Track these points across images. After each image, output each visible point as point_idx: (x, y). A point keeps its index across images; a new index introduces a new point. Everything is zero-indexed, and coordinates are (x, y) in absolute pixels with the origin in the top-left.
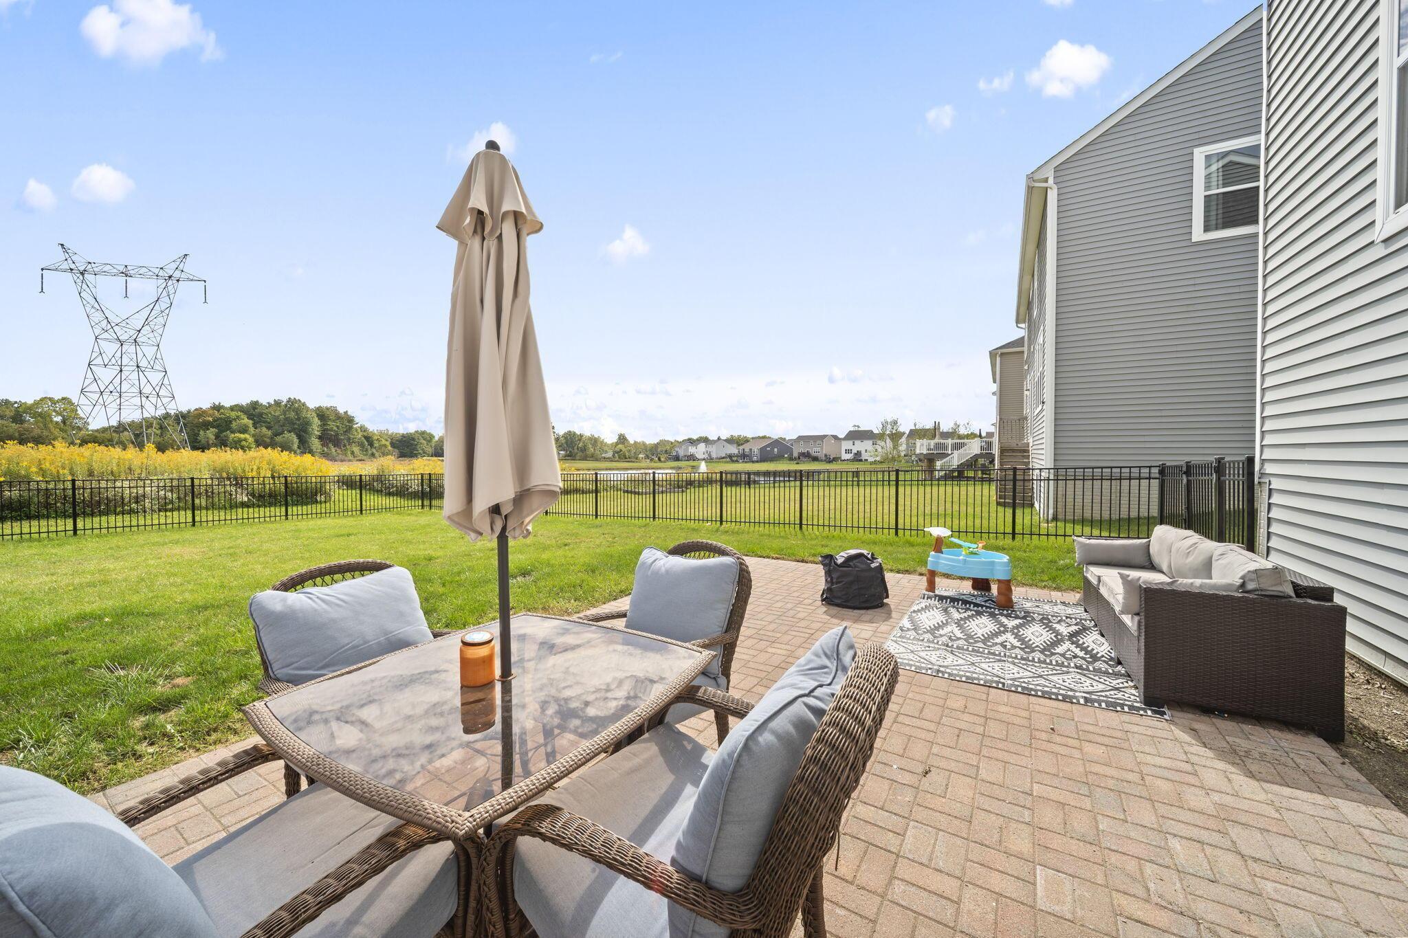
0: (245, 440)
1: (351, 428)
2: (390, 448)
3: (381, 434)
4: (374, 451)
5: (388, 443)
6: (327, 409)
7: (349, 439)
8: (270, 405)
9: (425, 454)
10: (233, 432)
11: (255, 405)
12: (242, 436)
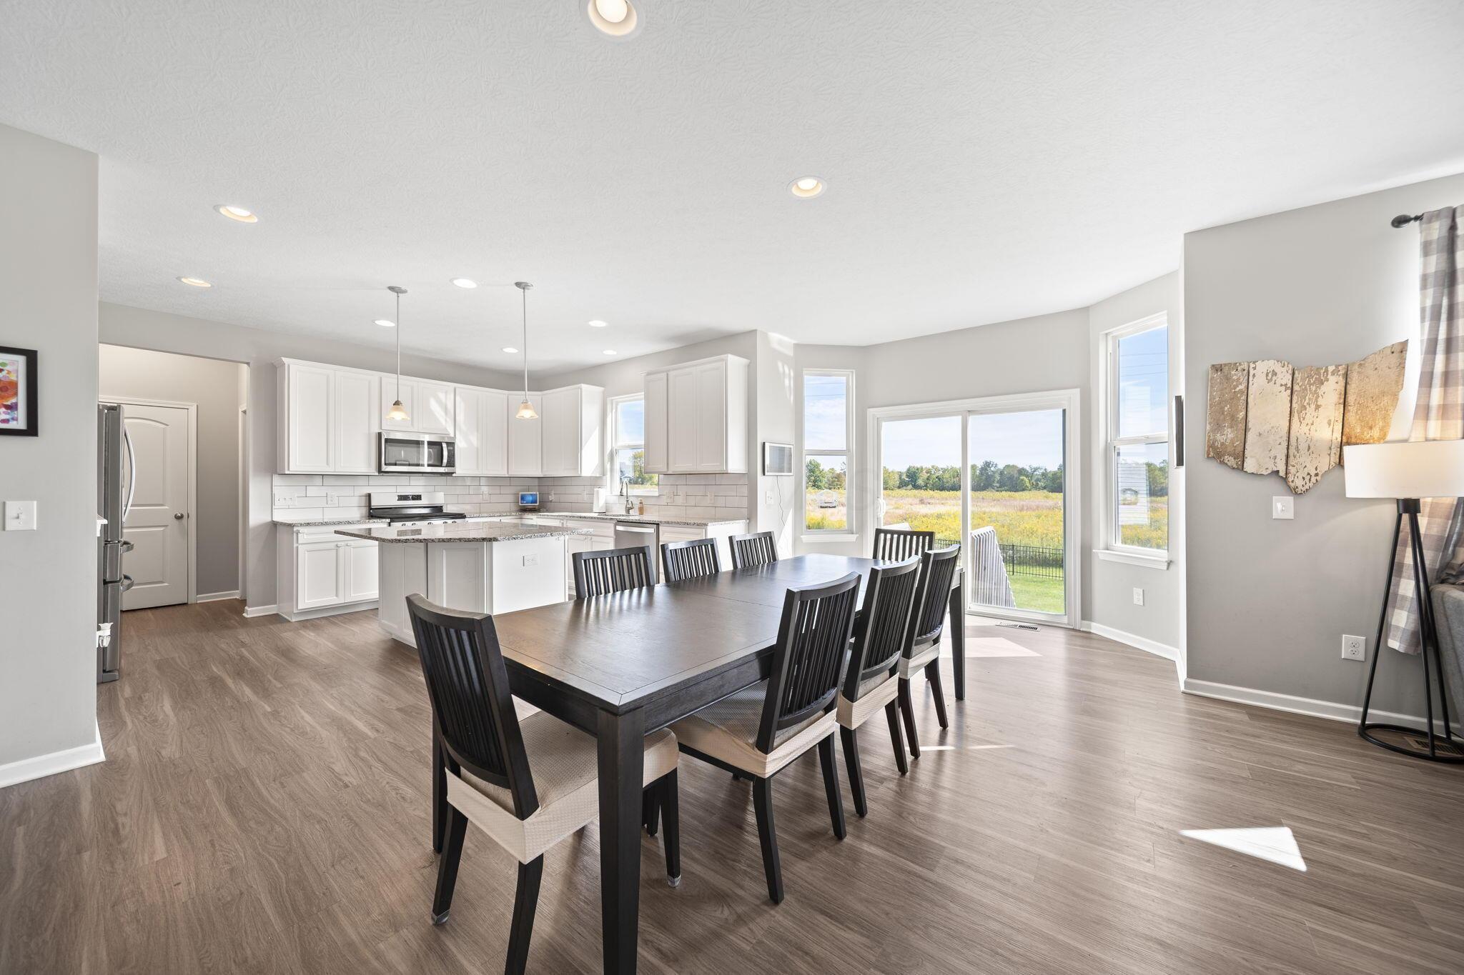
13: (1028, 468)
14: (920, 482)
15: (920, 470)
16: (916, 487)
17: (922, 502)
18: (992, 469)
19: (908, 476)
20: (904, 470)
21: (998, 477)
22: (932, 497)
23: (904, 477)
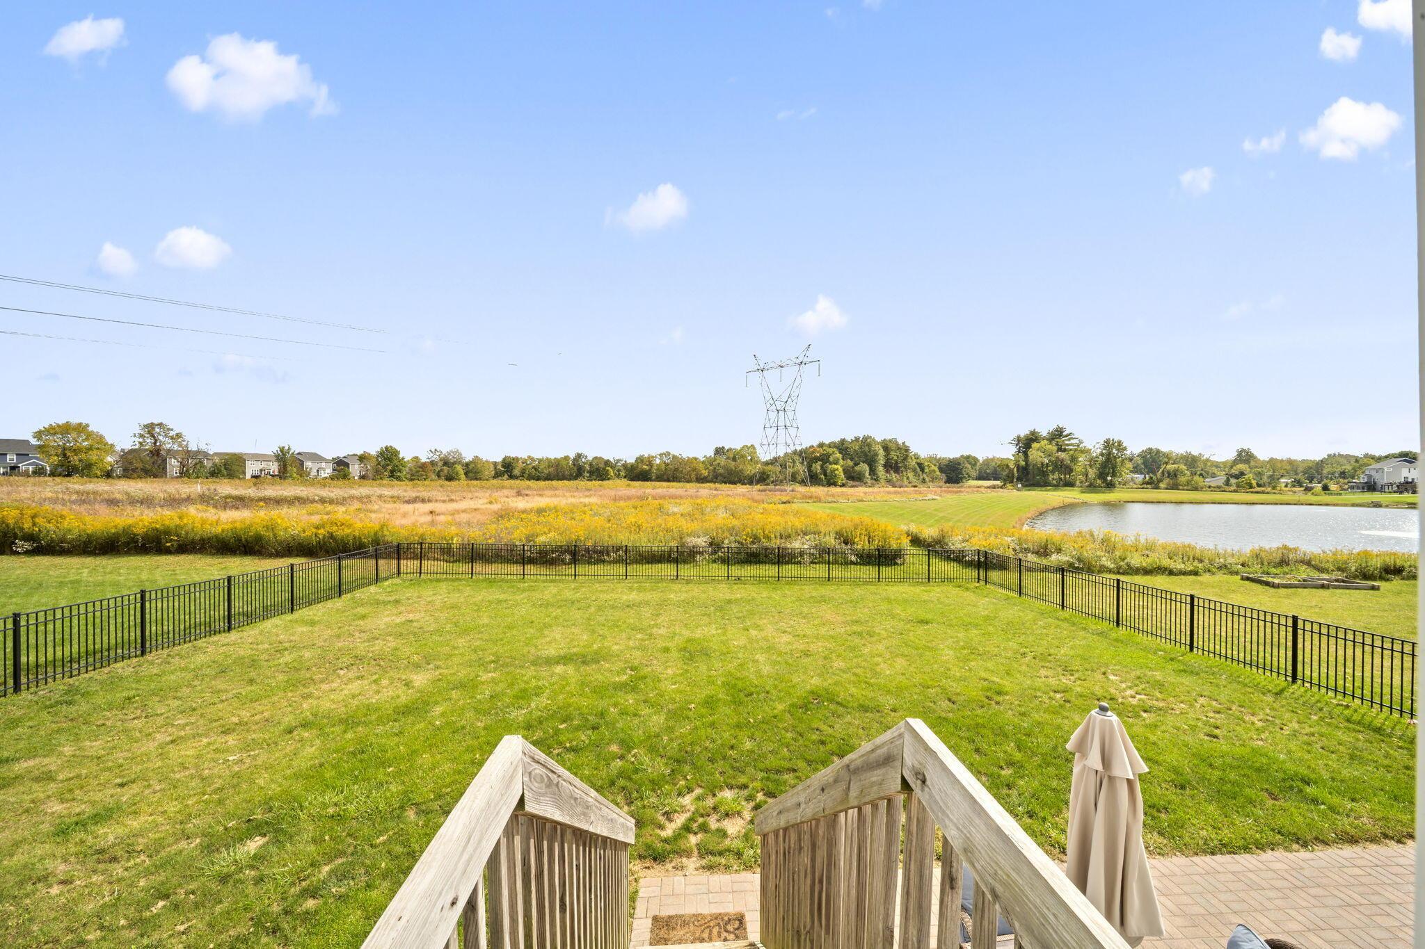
0: (837, 470)
1: (907, 456)
2: (938, 473)
3: (931, 459)
4: (925, 476)
5: (936, 469)
6: (890, 441)
7: (906, 465)
8: (852, 441)
9: (970, 477)
10: (831, 464)
11: (843, 441)
12: (835, 467)
13: (612, 460)
14: (516, 472)
15: (516, 459)
16: (511, 477)
17: (519, 494)
18: (583, 460)
19: (503, 466)
20: (499, 459)
21: (587, 467)
22: (529, 488)
23: (500, 467)
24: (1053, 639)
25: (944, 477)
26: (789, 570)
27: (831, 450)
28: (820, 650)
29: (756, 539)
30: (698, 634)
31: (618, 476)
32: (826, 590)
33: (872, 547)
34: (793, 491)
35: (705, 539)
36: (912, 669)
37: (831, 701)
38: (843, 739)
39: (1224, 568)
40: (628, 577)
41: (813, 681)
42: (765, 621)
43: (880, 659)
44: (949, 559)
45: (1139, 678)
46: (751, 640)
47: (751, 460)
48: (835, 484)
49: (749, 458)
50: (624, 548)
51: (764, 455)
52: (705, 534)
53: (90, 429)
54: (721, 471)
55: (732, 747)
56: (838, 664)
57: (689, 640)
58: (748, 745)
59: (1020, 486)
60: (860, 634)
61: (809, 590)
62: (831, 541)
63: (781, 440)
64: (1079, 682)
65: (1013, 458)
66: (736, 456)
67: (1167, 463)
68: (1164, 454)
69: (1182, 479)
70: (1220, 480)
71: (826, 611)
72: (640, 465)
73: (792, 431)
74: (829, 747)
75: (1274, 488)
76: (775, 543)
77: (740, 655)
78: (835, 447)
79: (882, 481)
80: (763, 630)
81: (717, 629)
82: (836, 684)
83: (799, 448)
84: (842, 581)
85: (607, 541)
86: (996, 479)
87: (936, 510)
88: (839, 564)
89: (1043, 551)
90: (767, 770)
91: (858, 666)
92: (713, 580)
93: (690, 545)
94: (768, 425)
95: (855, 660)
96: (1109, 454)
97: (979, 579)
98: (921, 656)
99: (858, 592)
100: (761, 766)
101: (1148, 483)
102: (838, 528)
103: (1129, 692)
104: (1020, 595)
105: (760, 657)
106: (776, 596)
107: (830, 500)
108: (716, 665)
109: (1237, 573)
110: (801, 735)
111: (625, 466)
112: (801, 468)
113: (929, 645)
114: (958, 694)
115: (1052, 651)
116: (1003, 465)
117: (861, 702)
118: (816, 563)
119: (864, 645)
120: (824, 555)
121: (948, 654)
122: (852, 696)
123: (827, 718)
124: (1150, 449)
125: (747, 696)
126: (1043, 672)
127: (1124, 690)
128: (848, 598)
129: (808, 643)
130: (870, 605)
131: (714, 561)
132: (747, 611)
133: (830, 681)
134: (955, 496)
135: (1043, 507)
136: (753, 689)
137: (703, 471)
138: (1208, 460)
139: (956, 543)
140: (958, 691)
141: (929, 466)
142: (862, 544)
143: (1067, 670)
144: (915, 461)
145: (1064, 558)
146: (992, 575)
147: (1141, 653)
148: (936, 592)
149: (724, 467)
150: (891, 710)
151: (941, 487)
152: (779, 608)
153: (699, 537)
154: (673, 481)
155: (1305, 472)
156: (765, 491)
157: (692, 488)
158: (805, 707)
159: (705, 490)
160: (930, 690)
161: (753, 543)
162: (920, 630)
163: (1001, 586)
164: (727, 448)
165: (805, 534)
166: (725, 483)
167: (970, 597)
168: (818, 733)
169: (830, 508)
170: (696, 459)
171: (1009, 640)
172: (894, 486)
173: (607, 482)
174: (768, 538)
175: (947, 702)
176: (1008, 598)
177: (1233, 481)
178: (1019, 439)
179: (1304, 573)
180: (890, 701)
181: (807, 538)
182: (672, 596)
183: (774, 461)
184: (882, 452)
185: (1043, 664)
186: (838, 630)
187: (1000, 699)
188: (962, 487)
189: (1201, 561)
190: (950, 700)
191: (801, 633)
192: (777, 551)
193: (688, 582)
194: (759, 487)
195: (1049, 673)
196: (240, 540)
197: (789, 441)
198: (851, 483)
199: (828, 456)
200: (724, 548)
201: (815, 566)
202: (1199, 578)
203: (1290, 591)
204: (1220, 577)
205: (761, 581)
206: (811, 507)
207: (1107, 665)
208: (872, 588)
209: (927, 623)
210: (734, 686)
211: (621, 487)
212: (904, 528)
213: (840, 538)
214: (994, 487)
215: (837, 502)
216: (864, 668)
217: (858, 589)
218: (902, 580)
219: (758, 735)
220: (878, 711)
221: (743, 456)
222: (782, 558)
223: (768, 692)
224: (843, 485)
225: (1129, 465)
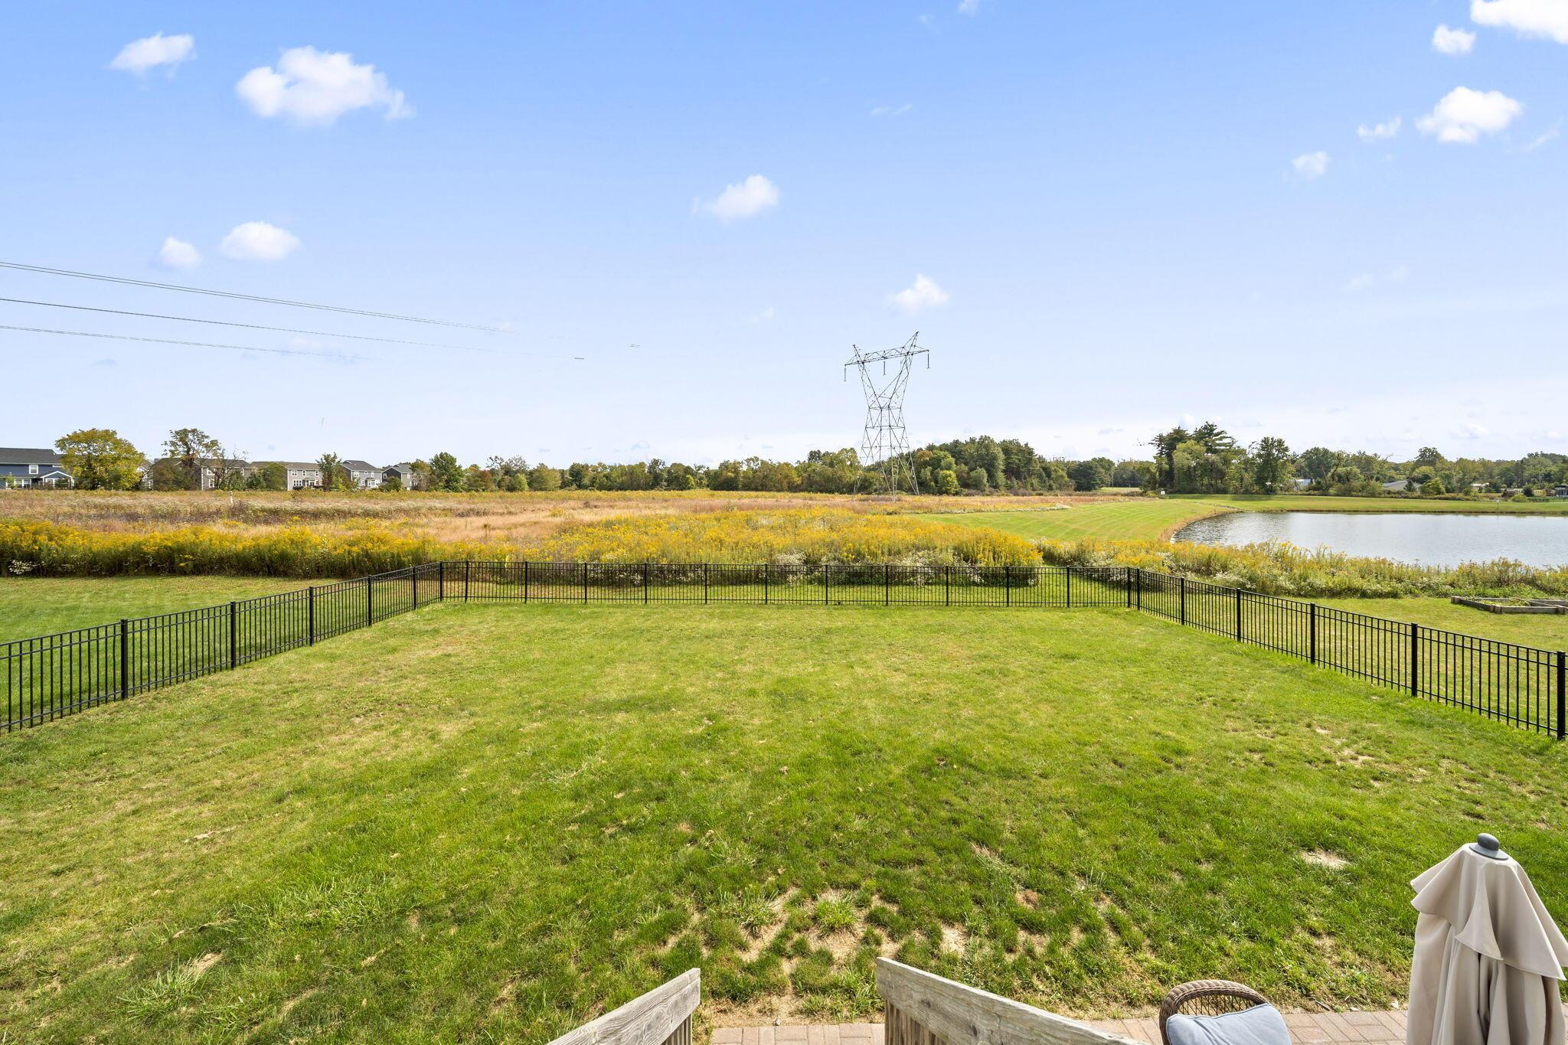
0: (950, 476)
1: (1030, 459)
2: (1067, 479)
3: (1058, 463)
4: (1051, 482)
5: (1065, 475)
6: (1011, 442)
7: (1029, 471)
8: (967, 443)
9: (1104, 484)
10: (942, 469)
11: (956, 443)
12: (948, 471)
13: (693, 467)
14: (586, 481)
15: (586, 467)
16: (580, 487)
17: (587, 505)
18: (661, 467)
19: (571, 475)
20: (567, 467)
21: (665, 476)
22: (598, 499)
23: (567, 476)
24: (1233, 679)
25: (1072, 483)
26: (898, 592)
27: (942, 453)
28: (943, 693)
29: (859, 556)
30: (791, 672)
31: (700, 485)
32: (945, 617)
33: (999, 565)
34: (899, 500)
35: (798, 556)
36: (1061, 719)
37: (963, 763)
38: (982, 817)
39: (1428, 589)
40: (709, 602)
41: (937, 736)
42: (873, 656)
43: (1019, 706)
44: (1090, 578)
45: (1355, 732)
46: (857, 681)
47: (851, 465)
48: (947, 493)
49: (849, 463)
50: (704, 567)
51: (866, 461)
52: (800, 551)
53: (118, 437)
54: (817, 478)
55: (837, 828)
56: (967, 712)
57: (780, 681)
58: (858, 824)
59: (1163, 493)
60: (991, 673)
61: (924, 617)
62: (949, 558)
63: (885, 443)
64: (1279, 738)
65: (1155, 461)
66: (832, 460)
67: (1337, 466)
68: (1333, 455)
69: (1356, 484)
70: (1400, 485)
71: (948, 644)
72: (724, 472)
73: (898, 432)
74: (964, 828)
75: (1467, 493)
76: (883, 560)
77: (844, 701)
78: (947, 450)
79: (1002, 488)
80: (871, 667)
81: (814, 666)
82: (966, 738)
83: (905, 452)
84: (964, 605)
85: (684, 559)
86: (1133, 486)
87: (1066, 521)
88: (959, 585)
89: (1206, 568)
90: (884, 862)
91: (992, 715)
92: (809, 604)
93: (781, 563)
94: (870, 425)
95: (988, 707)
96: (1269, 454)
97: (1129, 603)
98: (1070, 701)
99: (983, 619)
100: (876, 855)
101: (1315, 489)
102: (956, 543)
103: (1347, 752)
104: (1183, 623)
105: (869, 703)
106: (886, 624)
107: (943, 510)
108: (814, 713)
109: (1446, 595)
110: (927, 812)
111: (707, 473)
112: (909, 474)
113: (1079, 686)
114: (1126, 754)
115: (1236, 695)
116: (1144, 468)
117: (1000, 763)
118: (931, 584)
119: (997, 687)
120: (942, 575)
121: (1105, 700)
122: (989, 756)
123: (958, 787)
124: (1317, 449)
125: (854, 754)
126: (1230, 724)
127: (1341, 748)
128: (973, 627)
129: (927, 684)
130: (1000, 636)
131: (810, 582)
132: (850, 643)
133: (959, 735)
134: (1087, 506)
135: (1191, 517)
136: (861, 746)
137: (796, 479)
138: (1385, 462)
139: (1099, 559)
140: (1125, 749)
141: (1055, 471)
142: (985, 562)
143: (1260, 721)
144: (1039, 465)
145: (1232, 577)
146: (1145, 597)
147: (1350, 699)
148: (1078, 619)
149: (820, 474)
150: (1041, 776)
151: (1070, 495)
152: (889, 640)
153: (791, 554)
154: (762, 490)
155: (1501, 475)
156: (867, 500)
157: (784, 498)
158: (928, 770)
159: (798, 499)
160: (1088, 748)
161: (856, 560)
162: (1066, 667)
163: (1158, 611)
164: (823, 452)
165: (918, 549)
166: (821, 492)
167: (1120, 625)
168: (947, 807)
169: (945, 520)
170: (787, 464)
171: (1179, 681)
172: (1016, 494)
173: (687, 492)
174: (874, 555)
175: (1112, 764)
176: (1168, 626)
177: (1417, 486)
178: (1161, 439)
179: (1529, 595)
180: (1038, 763)
181: (920, 554)
182: (760, 624)
183: (877, 467)
184: (1001, 456)
185: (1228, 713)
186: (963, 667)
187: (1179, 760)
188: (1095, 495)
189: (1400, 580)
190: (1115, 762)
191: (919, 671)
192: (884, 569)
193: (780, 607)
194: (859, 496)
195: (1238, 725)
196: (262, 559)
197: (895, 443)
198: (966, 491)
199: (939, 460)
200: (821, 566)
201: (930, 587)
202: (1400, 601)
203: (1516, 617)
204: (1424, 600)
205: (866, 605)
206: (923, 518)
207: (1309, 714)
208: (1001, 614)
209: (1073, 658)
210: (837, 743)
211: (701, 496)
212: (1034, 542)
213: (959, 555)
214: (1132, 494)
215: (951, 513)
216: (1000, 717)
217: (984, 616)
218: (1035, 605)
219: (870, 809)
220: (1024, 778)
221: (842, 462)
222: (890, 578)
223: (880, 750)
224: (957, 494)
225: (1292, 468)
